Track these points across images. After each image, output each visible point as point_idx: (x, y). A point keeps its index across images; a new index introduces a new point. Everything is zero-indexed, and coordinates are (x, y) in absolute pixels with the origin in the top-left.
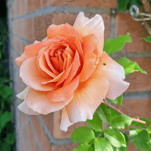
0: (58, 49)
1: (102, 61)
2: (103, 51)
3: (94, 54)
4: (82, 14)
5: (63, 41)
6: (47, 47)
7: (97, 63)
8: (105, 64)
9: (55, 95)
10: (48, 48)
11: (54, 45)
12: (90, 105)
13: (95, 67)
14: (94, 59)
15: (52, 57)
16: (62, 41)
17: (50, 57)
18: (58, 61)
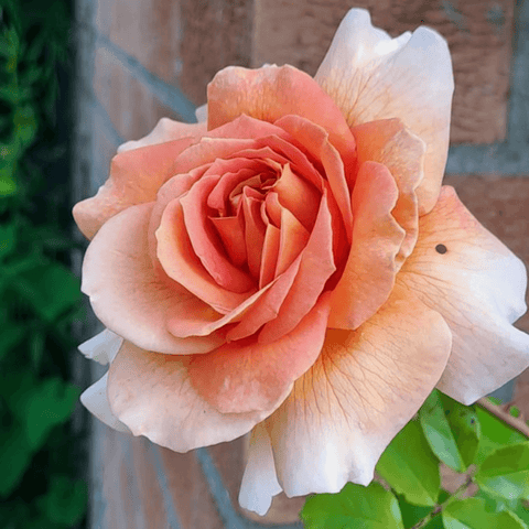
0: (242, 179)
1: (431, 234)
2: (443, 184)
3: (394, 221)
4: (359, 18)
5: (267, 148)
6: (192, 174)
7: (408, 253)
8: (441, 249)
9: (227, 383)
10: (199, 176)
11: (226, 162)
12: (363, 426)
13: (398, 266)
14: (396, 244)
15: (215, 213)
16: (260, 145)
17: (208, 212)
18: (240, 233)
